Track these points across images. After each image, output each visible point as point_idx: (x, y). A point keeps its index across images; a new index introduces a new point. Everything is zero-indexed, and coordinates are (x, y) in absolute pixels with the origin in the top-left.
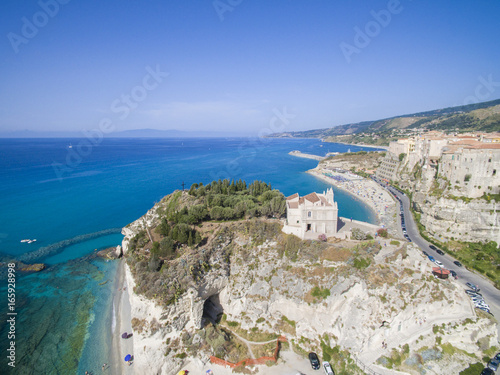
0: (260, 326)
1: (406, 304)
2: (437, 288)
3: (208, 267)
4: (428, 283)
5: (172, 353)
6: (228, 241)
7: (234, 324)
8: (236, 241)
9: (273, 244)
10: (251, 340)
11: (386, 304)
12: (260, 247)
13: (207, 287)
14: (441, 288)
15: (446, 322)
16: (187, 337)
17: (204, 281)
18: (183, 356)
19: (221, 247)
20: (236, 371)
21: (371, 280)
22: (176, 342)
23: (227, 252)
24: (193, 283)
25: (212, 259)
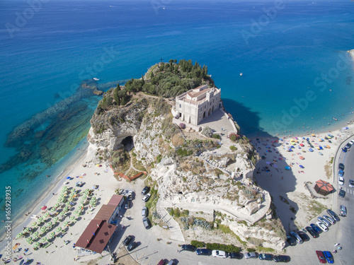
0: (143, 161)
1: (200, 189)
2: (237, 192)
3: (124, 121)
4: (231, 185)
5: (98, 155)
6: (143, 109)
7: (135, 155)
8: (148, 109)
9: (163, 118)
10: (134, 166)
11: (185, 184)
12: (156, 118)
13: (122, 131)
14: (239, 193)
15: (228, 214)
16: (106, 151)
17: (120, 127)
18: (101, 158)
19: (137, 110)
20: (115, 176)
21: (182, 165)
22: (102, 152)
23: (141, 115)
24: (111, 126)
25: (127, 116)
